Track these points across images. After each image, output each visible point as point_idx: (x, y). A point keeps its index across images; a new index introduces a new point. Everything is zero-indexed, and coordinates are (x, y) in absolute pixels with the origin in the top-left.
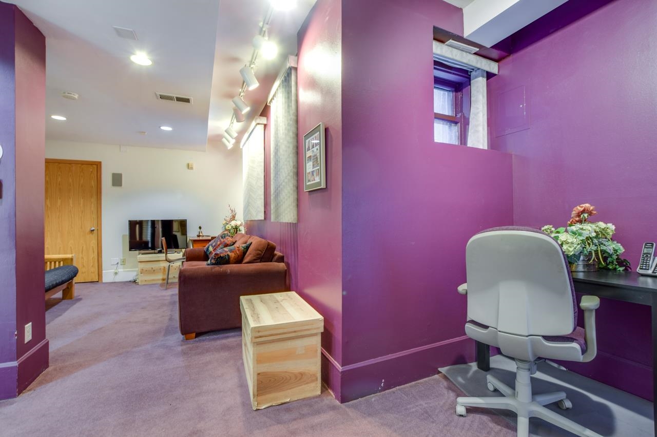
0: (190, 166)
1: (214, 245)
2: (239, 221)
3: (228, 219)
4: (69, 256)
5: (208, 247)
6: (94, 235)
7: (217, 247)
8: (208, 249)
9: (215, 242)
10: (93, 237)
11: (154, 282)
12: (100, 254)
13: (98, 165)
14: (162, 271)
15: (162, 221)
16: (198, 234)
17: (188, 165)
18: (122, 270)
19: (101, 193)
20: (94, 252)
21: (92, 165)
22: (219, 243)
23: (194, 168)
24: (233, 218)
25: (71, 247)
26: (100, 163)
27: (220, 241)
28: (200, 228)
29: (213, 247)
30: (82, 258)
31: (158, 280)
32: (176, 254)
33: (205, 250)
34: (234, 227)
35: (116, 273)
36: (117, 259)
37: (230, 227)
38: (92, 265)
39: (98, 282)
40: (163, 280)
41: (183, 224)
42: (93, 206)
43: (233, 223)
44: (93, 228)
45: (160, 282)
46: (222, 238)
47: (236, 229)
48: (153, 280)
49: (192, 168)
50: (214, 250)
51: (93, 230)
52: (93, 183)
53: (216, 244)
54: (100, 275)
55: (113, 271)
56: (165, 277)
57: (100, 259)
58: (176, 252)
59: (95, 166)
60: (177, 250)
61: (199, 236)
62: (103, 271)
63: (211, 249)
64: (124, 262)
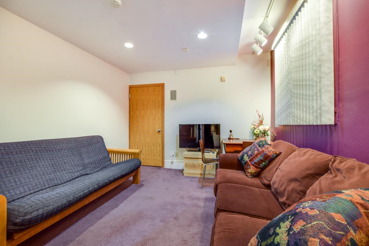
0: (223, 79)
1: (250, 153)
2: (267, 126)
3: (256, 124)
4: (137, 151)
5: (243, 156)
6: (160, 134)
7: (254, 157)
8: (242, 157)
9: (250, 150)
10: (160, 136)
11: (195, 176)
12: (163, 148)
13: (162, 86)
14: (201, 167)
15: (205, 125)
16: (229, 137)
17: (221, 78)
18: (176, 161)
19: (164, 105)
20: (160, 146)
21: (159, 86)
22: (256, 152)
23: (226, 80)
24: (261, 123)
25: (148, 142)
26: (164, 84)
27: (258, 150)
28: (231, 131)
29: (249, 156)
30: (154, 150)
31: (197, 174)
32: (211, 153)
33: (239, 158)
34: (263, 132)
35: (172, 163)
36: (173, 152)
37: (259, 132)
38: (159, 155)
39: (162, 167)
40: (201, 174)
41: (217, 127)
42: (160, 114)
43: (262, 128)
44: (160, 130)
45: (199, 176)
46: (260, 146)
47: (264, 133)
48: (194, 174)
49: (224, 81)
50: (250, 161)
51: (160, 131)
52: (160, 99)
53: (253, 153)
54: (163, 162)
55: (171, 160)
56: (202, 173)
57: (163, 151)
58: (211, 151)
59: (161, 87)
60: (212, 150)
61: (230, 139)
62: (165, 160)
63: (246, 158)
64: (177, 155)
